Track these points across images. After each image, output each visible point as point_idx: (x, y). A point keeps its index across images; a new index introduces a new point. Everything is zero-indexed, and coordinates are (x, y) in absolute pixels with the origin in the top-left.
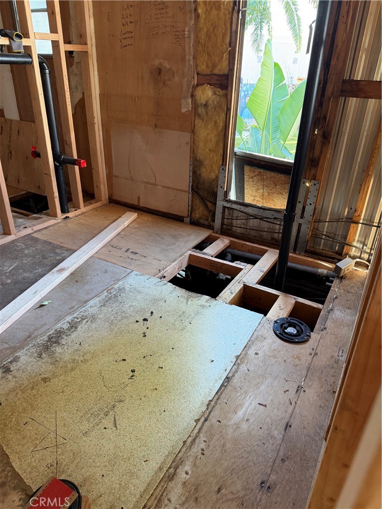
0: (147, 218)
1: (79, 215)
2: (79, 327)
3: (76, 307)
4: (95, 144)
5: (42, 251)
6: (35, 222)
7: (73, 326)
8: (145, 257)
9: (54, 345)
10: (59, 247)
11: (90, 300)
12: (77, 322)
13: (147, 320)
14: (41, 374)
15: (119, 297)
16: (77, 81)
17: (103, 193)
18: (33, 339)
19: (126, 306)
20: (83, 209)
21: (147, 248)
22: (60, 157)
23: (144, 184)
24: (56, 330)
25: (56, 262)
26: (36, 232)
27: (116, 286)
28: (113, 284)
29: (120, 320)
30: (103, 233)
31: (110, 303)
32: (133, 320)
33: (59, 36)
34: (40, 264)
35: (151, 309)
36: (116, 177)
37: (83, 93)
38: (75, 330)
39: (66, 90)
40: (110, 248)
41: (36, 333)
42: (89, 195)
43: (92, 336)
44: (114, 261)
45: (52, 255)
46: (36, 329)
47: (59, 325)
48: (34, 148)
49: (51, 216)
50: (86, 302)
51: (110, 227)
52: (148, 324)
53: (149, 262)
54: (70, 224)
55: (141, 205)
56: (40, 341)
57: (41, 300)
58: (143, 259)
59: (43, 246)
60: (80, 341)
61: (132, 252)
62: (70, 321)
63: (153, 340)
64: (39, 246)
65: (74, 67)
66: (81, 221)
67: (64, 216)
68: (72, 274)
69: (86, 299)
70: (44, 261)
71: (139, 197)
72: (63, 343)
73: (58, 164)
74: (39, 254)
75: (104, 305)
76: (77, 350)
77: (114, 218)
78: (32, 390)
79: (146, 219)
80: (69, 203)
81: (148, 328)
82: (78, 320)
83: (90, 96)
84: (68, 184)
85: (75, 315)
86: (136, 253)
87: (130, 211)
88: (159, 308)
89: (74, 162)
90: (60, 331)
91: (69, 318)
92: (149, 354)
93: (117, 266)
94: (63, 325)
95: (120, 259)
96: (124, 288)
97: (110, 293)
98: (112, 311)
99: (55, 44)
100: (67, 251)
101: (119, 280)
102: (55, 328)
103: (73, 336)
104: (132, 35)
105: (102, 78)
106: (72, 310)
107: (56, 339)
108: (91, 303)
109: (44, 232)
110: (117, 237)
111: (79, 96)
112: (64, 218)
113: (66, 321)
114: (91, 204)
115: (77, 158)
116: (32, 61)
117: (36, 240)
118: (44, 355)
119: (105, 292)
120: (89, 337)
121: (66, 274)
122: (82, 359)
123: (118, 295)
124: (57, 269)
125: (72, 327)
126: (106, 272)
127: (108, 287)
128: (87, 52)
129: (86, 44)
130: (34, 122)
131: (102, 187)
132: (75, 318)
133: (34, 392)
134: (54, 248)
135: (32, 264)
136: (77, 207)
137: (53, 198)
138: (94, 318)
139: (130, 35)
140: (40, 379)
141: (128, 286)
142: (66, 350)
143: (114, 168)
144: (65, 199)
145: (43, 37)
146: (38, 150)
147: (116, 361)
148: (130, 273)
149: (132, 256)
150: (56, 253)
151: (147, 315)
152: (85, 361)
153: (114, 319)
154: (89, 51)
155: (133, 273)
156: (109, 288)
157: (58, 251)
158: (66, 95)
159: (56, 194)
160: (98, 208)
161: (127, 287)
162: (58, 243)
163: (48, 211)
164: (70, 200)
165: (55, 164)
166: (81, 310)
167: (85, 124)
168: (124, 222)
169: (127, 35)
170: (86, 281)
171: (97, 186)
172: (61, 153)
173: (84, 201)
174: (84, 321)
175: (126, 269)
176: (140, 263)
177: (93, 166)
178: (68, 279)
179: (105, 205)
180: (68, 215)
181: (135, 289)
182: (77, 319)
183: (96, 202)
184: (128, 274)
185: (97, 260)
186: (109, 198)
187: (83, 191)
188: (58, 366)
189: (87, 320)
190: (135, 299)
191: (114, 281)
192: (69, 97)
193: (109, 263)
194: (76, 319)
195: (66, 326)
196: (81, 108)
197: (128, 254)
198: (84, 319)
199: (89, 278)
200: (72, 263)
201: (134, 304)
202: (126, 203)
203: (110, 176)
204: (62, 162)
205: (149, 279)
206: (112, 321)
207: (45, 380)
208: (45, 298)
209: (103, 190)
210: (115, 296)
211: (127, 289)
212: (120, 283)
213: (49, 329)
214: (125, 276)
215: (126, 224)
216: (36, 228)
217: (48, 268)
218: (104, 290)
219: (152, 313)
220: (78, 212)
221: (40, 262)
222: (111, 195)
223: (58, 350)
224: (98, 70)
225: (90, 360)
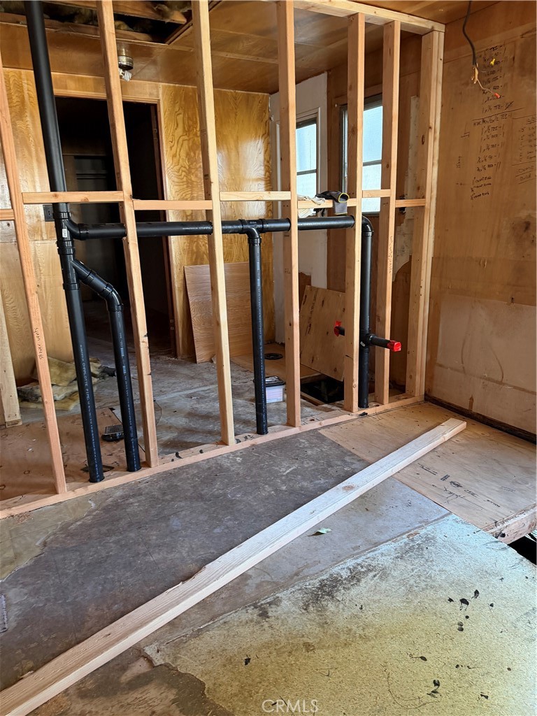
0: (480, 431)
1: (381, 413)
2: (363, 581)
3: (362, 548)
4: (417, 321)
5: (328, 455)
6: (325, 414)
7: (355, 577)
8: (473, 494)
9: (326, 597)
10: (349, 454)
11: (383, 543)
12: (360, 572)
13: (467, 603)
14: (303, 636)
15: (425, 551)
16: (404, 242)
17: (417, 386)
18: (301, 579)
19: (435, 568)
20: (387, 405)
21: (478, 481)
22: (368, 336)
23: (482, 381)
24: (331, 575)
25: (343, 474)
26: (324, 427)
27: (422, 532)
28: (419, 527)
29: (423, 589)
30: (412, 444)
31: (410, 556)
32: (444, 595)
33: (392, 192)
34: (324, 473)
35: (475, 585)
36: (441, 366)
37: (411, 257)
38: (356, 584)
39: (389, 255)
40: (419, 469)
41: (306, 572)
42: (398, 388)
43: (379, 601)
44: (424, 491)
45: (339, 463)
46: (307, 566)
47: (336, 570)
48: (339, 323)
49: (345, 410)
50: (376, 544)
51: (422, 437)
52: (469, 610)
53: (479, 504)
54: (368, 425)
55: (474, 410)
56: (309, 585)
57: (318, 526)
58: (470, 498)
59: (330, 449)
60: (362, 603)
61: (451, 482)
62: (351, 567)
63: (474, 641)
64: (325, 448)
65: (403, 225)
66: (383, 421)
67: (361, 412)
68: (362, 497)
69: (376, 540)
70: (329, 469)
71: (472, 399)
72: (338, 598)
73: (364, 345)
74: (323, 459)
75: (402, 558)
76: (356, 616)
77: (430, 424)
78: (289, 656)
79: (480, 433)
80: (369, 395)
81: (467, 617)
82: (363, 570)
83: (420, 260)
84: (372, 370)
85: (359, 561)
86: (458, 486)
87: (455, 417)
88: (491, 589)
89: (385, 344)
90: (336, 578)
91: (351, 563)
92: (466, 663)
93: (426, 499)
94: (342, 570)
95: (433, 489)
96: (434, 538)
97: (412, 540)
98: (413, 570)
99: (385, 202)
100: (359, 461)
101: (427, 523)
102: (331, 572)
103: (353, 592)
104: (490, 181)
105: (439, 237)
106: (356, 552)
107: (329, 589)
108: (383, 548)
109: (334, 429)
110: (431, 455)
111: (403, 260)
112: (361, 415)
113: (346, 566)
114: (399, 399)
115: (389, 339)
116: (354, 223)
117: (322, 439)
118: (311, 608)
119: (404, 536)
120: (375, 602)
121: (354, 495)
122: (362, 632)
123: (424, 546)
124: (344, 486)
125: (353, 578)
126: (409, 505)
127: (410, 531)
128: (423, 207)
129: (424, 197)
130: (344, 291)
131: (418, 378)
132: (358, 564)
133: (292, 660)
134: (343, 453)
135: (313, 470)
136: (379, 402)
137: (351, 387)
138: (384, 574)
139: (487, 182)
140: (301, 642)
141: (442, 536)
142: (341, 610)
143: (439, 354)
144: (366, 390)
145: (371, 194)
146: (342, 326)
147: (411, 656)
148: (446, 515)
149: (452, 489)
150: (344, 461)
151: (468, 594)
152: (365, 638)
153: (415, 584)
154: (427, 206)
155: (450, 517)
156: (412, 532)
157: (347, 459)
158: (389, 261)
159: (356, 383)
160: (408, 406)
161: (440, 538)
162: (349, 449)
163: (342, 402)
164: (372, 390)
165: (360, 345)
166: (369, 555)
167: (407, 294)
168: (444, 433)
169: (482, 183)
170: (379, 512)
171: (411, 377)
172: (370, 331)
173: (391, 394)
174: (371, 574)
175: (440, 508)
176: (465, 503)
177: (409, 349)
178: (356, 503)
179: (419, 403)
180: (366, 411)
181: (452, 545)
182: (362, 567)
183: (406, 398)
184: (443, 517)
185: (398, 484)
186: (425, 394)
187: (390, 381)
188: (327, 632)
189: (374, 573)
190: (451, 561)
191: (420, 522)
192: (392, 263)
193: (414, 491)
194: (359, 568)
195: (345, 574)
196: (405, 276)
197: (446, 483)
198: (371, 571)
199: (384, 508)
200: (365, 481)
201: (448, 569)
202: (449, 403)
203: (431, 364)
204: (370, 342)
205: (477, 534)
206: (411, 586)
207: (308, 647)
208: (323, 524)
209: (419, 383)
210: (420, 548)
211: (439, 541)
212: (430, 528)
213: (322, 571)
214: (438, 519)
215: (448, 436)
216: (325, 423)
217: (332, 480)
218: (404, 534)
219: (477, 593)
220: (380, 409)
221: (323, 469)
222: (429, 390)
223: (331, 607)
224: (435, 228)
225: (372, 638)
